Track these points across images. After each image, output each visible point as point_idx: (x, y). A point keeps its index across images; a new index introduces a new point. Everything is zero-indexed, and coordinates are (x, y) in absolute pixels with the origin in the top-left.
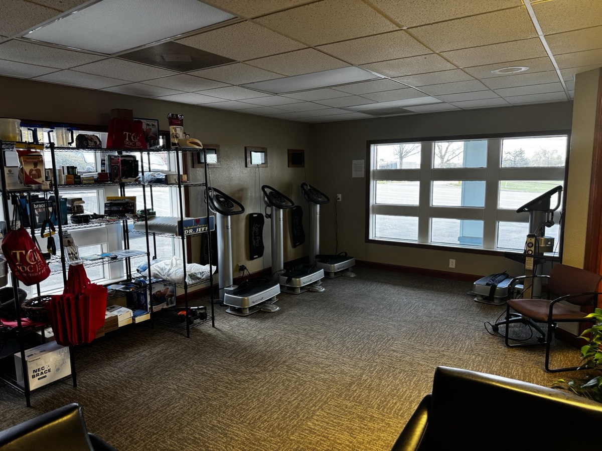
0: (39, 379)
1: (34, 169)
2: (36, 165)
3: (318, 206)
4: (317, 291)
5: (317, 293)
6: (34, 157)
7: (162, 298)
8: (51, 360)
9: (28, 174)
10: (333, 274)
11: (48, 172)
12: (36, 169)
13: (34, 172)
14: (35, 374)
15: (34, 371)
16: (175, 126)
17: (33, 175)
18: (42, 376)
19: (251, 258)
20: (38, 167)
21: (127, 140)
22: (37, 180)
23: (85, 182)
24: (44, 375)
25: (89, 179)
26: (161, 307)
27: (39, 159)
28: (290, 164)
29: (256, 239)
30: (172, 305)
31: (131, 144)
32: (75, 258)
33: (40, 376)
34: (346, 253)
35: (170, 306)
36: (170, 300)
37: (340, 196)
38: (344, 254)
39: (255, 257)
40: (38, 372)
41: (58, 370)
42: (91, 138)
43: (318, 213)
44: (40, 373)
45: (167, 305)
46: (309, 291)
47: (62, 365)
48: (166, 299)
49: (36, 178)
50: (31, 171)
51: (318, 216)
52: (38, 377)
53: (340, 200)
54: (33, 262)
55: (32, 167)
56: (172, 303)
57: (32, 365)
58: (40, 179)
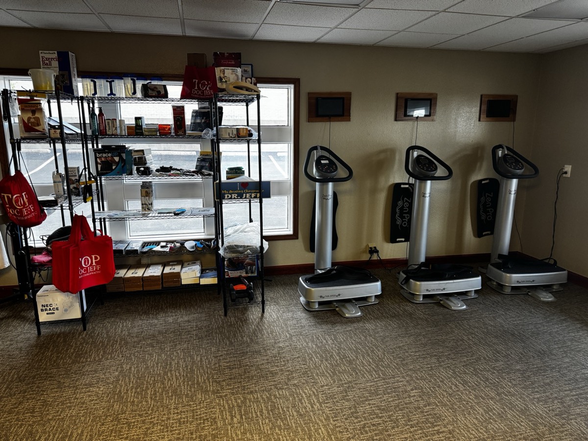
0: (47, 314)
1: (32, 117)
2: (34, 112)
3: (515, 182)
4: (448, 308)
5: (447, 310)
6: (33, 105)
7: (240, 265)
8: (59, 300)
9: (26, 121)
10: (510, 288)
11: (108, 123)
12: (34, 116)
13: (32, 120)
14: (44, 308)
15: (42, 305)
16: (223, 68)
17: (31, 123)
18: (50, 312)
19: (393, 240)
20: (37, 115)
21: (196, 88)
22: (37, 128)
23: (147, 133)
24: (52, 311)
25: (150, 130)
26: (239, 274)
27: (37, 107)
28: (483, 116)
29: (402, 217)
30: (253, 275)
31: (200, 93)
32: (148, 209)
33: (48, 312)
34: (555, 262)
35: (250, 275)
36: (250, 269)
37: (568, 168)
38: (552, 262)
39: (398, 240)
40: (46, 308)
41: (66, 310)
42: (155, 88)
43: (513, 192)
44: (48, 308)
45: (247, 273)
46: (439, 304)
47: (70, 307)
48: (245, 267)
49: (35, 126)
50: (29, 119)
51: (512, 197)
52: (46, 312)
53: (569, 175)
54: (19, 206)
55: (30, 115)
56: (252, 273)
57: (41, 300)
58: (39, 127)
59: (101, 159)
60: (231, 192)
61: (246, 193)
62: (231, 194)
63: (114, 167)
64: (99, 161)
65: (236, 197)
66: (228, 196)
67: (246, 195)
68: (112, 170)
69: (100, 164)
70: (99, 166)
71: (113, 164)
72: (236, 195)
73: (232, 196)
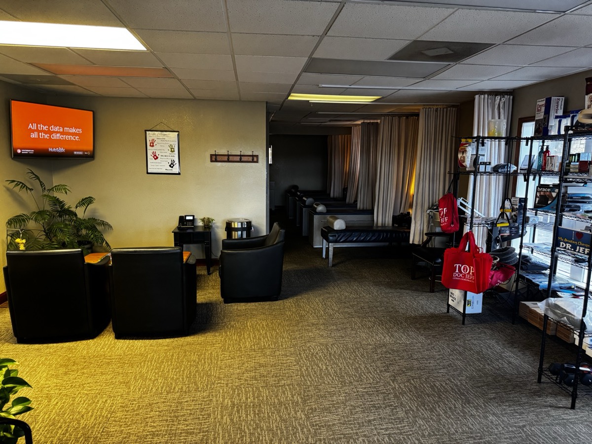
59: (540, 193)
60: (566, 240)
61: (580, 246)
62: (566, 243)
63: (549, 202)
64: (538, 195)
65: (570, 249)
66: (563, 245)
67: (579, 249)
68: (547, 204)
69: (538, 197)
70: (537, 199)
71: (550, 199)
72: (570, 246)
73: (566, 245)
